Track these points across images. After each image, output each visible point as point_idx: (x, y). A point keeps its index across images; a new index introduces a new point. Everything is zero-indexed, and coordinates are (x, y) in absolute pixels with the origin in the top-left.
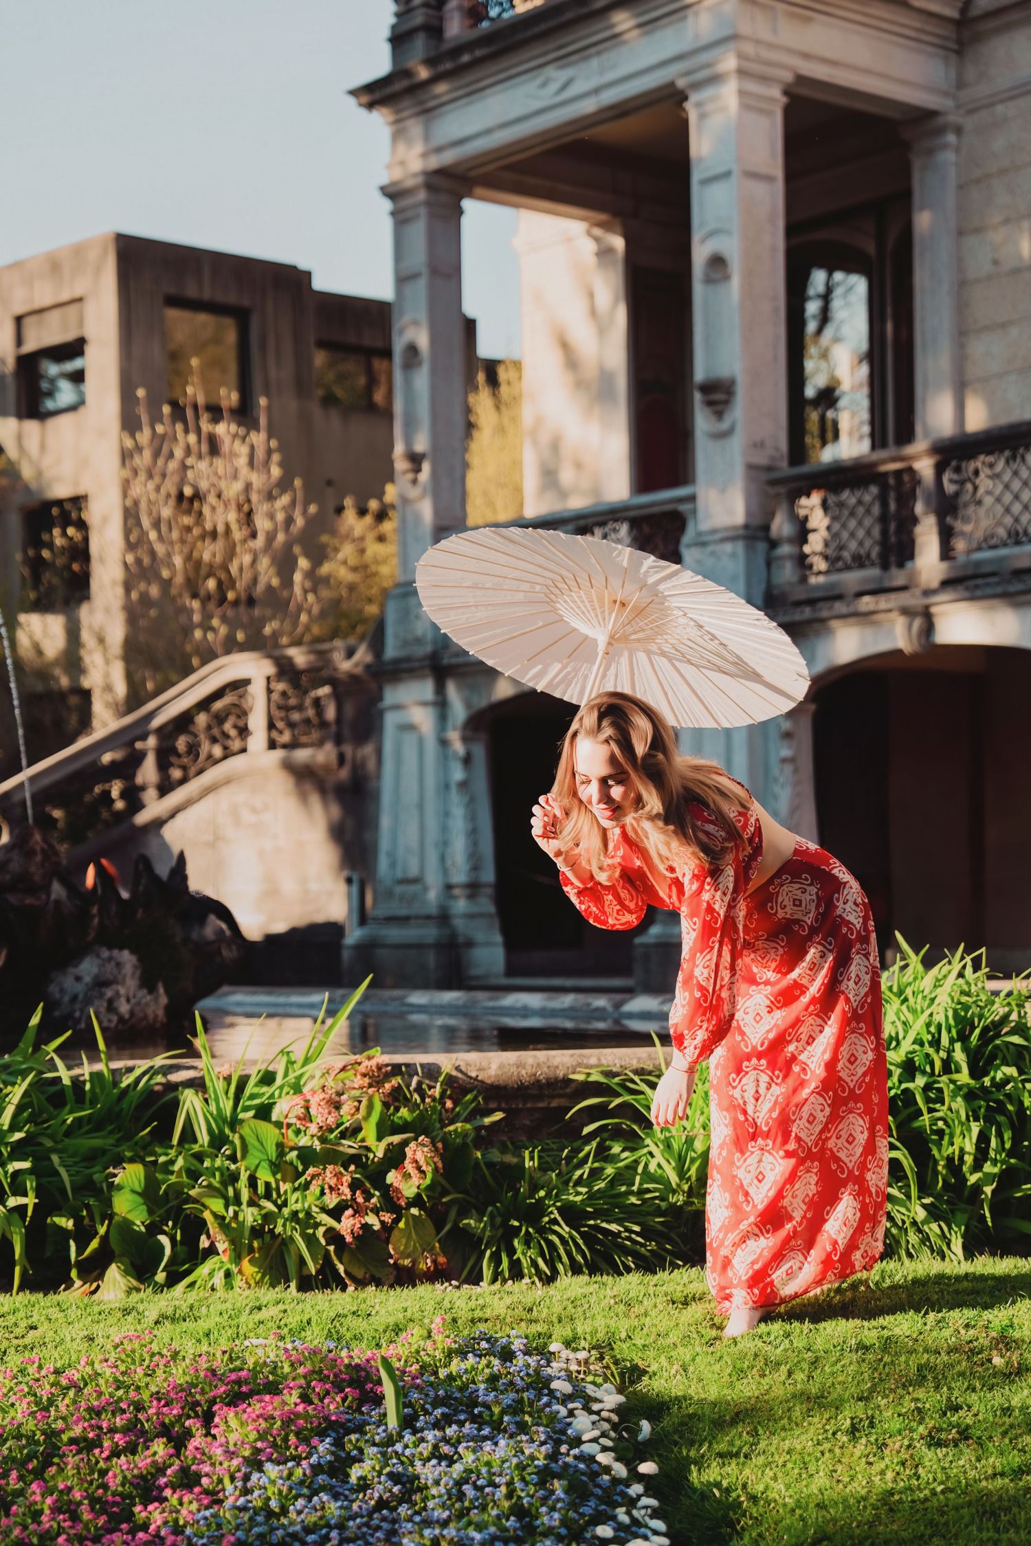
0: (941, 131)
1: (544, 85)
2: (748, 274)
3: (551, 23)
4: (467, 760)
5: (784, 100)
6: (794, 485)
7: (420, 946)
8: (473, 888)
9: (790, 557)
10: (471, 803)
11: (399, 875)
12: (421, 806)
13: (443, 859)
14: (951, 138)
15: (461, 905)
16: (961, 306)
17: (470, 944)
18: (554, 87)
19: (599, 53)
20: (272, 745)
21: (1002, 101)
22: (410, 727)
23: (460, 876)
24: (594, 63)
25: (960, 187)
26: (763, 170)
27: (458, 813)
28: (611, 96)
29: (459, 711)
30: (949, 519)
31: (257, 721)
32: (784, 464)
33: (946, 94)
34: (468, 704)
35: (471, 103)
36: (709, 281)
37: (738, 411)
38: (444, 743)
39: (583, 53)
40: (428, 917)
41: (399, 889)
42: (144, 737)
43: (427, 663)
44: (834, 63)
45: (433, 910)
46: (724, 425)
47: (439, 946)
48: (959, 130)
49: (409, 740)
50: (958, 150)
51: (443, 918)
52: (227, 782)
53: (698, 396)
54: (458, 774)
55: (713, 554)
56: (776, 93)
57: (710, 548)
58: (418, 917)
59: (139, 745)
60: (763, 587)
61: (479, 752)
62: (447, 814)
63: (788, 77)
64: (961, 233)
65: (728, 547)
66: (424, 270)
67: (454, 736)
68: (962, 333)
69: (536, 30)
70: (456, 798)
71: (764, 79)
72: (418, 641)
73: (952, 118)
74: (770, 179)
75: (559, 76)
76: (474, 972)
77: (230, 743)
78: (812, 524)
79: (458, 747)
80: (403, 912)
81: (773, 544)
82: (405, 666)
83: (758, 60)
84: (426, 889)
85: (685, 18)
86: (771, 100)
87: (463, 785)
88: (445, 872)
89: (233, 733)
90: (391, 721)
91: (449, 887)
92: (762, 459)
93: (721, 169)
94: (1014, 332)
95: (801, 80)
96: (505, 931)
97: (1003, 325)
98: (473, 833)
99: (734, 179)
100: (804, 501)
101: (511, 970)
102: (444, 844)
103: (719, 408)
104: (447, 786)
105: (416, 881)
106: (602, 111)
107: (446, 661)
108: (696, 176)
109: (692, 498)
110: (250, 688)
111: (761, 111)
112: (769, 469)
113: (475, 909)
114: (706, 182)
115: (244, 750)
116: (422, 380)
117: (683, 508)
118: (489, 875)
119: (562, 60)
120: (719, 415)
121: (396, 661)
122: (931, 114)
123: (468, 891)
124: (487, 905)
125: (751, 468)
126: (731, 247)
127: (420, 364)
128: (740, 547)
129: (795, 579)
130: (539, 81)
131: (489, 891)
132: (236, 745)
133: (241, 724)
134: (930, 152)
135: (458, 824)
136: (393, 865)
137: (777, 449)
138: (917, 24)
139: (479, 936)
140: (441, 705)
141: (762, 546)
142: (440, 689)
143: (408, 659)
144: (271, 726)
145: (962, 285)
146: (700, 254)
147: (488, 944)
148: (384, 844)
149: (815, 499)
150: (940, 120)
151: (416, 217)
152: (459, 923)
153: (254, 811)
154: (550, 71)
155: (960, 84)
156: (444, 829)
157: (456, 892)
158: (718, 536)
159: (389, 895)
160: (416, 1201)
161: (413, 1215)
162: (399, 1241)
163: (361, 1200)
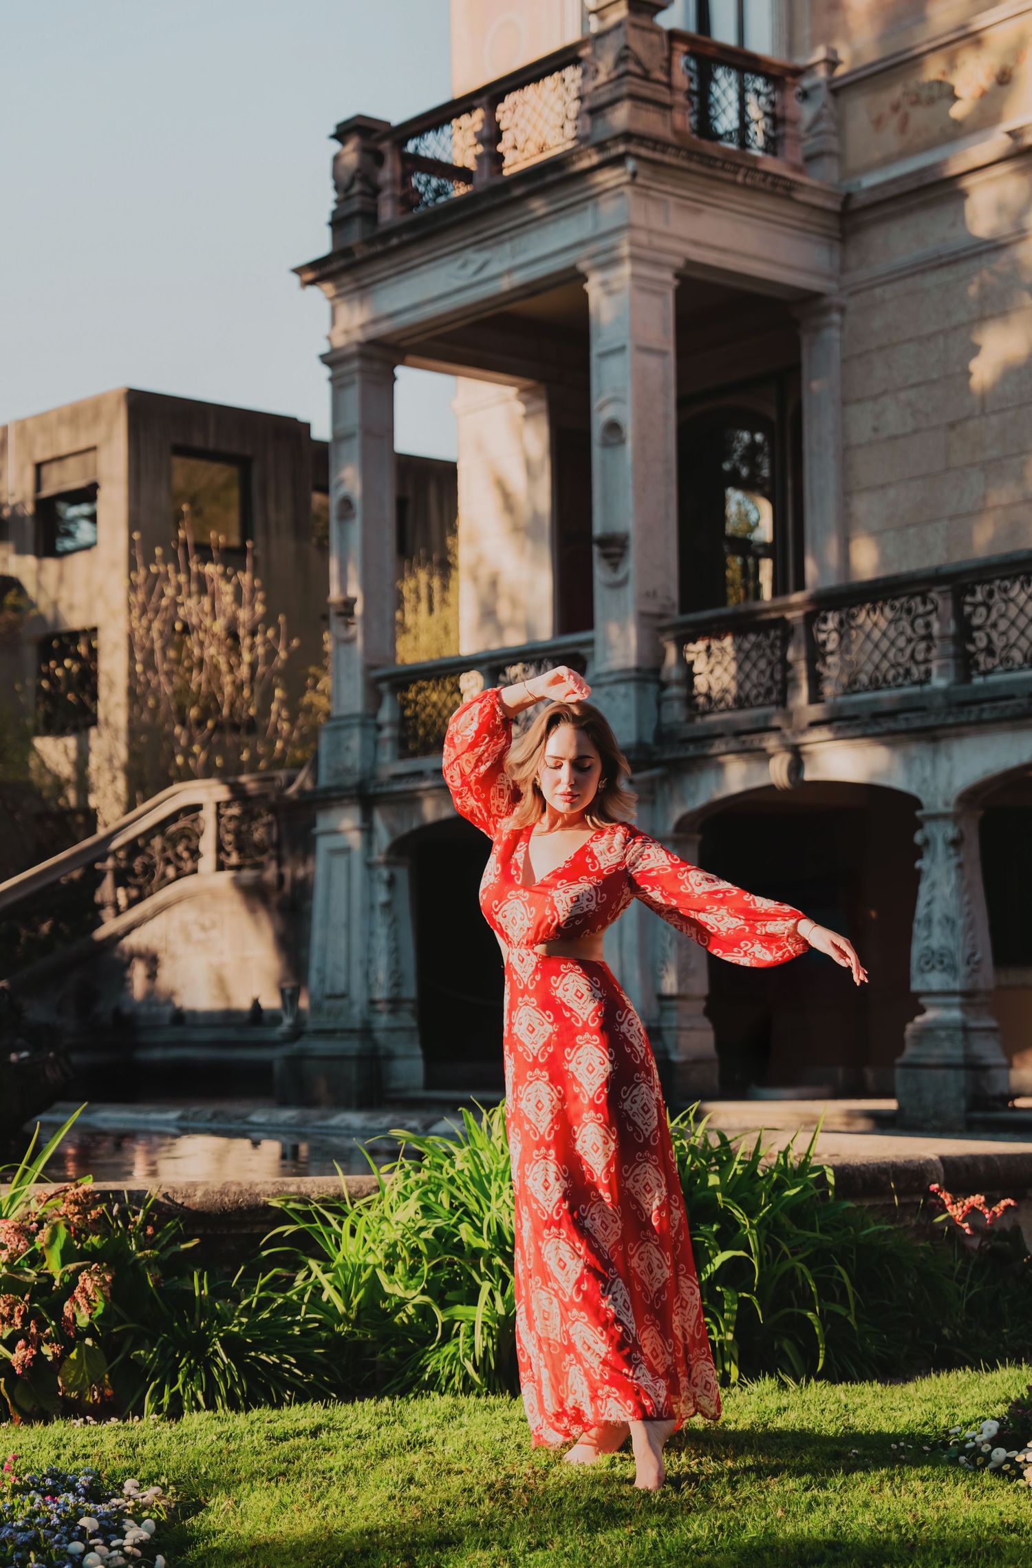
0: (826, 310)
1: (464, 266)
2: (642, 438)
3: (468, 212)
4: (391, 883)
5: (676, 283)
6: (682, 632)
7: (343, 1058)
8: (395, 1003)
9: (678, 698)
10: (394, 923)
11: (328, 991)
12: (348, 926)
13: (367, 975)
14: (836, 317)
15: (383, 1020)
16: (845, 469)
17: (390, 1056)
18: (472, 268)
19: (511, 239)
20: (220, 866)
21: (880, 285)
22: (343, 850)
23: (381, 994)
24: (507, 247)
25: (844, 361)
26: (656, 345)
27: (382, 931)
28: (518, 278)
29: (383, 839)
30: (819, 667)
31: (207, 844)
32: (676, 611)
33: (829, 277)
34: (391, 831)
35: (399, 282)
36: (606, 444)
37: (631, 564)
38: (369, 866)
39: (497, 238)
40: (352, 1031)
41: (327, 1004)
42: (103, 859)
43: (354, 792)
44: (723, 250)
45: (357, 1024)
46: (619, 576)
47: (360, 1058)
48: (842, 310)
49: (341, 861)
50: (841, 328)
51: (366, 1031)
52: (179, 900)
53: (596, 550)
54: (382, 896)
55: (608, 694)
56: (668, 276)
57: (606, 689)
58: (344, 1031)
59: (98, 866)
60: (653, 725)
61: (403, 875)
62: (371, 934)
63: (679, 262)
64: (845, 403)
65: (621, 689)
66: (358, 431)
67: (379, 860)
68: (846, 494)
69: (455, 217)
70: (379, 917)
71: (656, 264)
72: (348, 771)
73: (836, 300)
74: (662, 353)
75: (476, 258)
76: (394, 1084)
77: (182, 864)
78: (696, 669)
79: (383, 870)
80: (330, 1026)
81: (663, 686)
82: (335, 794)
83: (652, 248)
84: (351, 1004)
85: (586, 209)
86: (663, 282)
87: (387, 906)
88: (369, 988)
89: (185, 855)
90: (323, 844)
91: (372, 1002)
92: (653, 608)
93: (617, 344)
94: (892, 493)
95: (690, 264)
96: (425, 1045)
97: (882, 487)
98: (395, 952)
99: (628, 353)
100: (691, 647)
101: (430, 1084)
102: (369, 962)
103: (615, 560)
104: (372, 907)
105: (343, 996)
106: (514, 290)
107: (371, 791)
108: (595, 349)
109: (590, 643)
110: (202, 814)
111: (654, 292)
112: (661, 616)
113: (396, 1024)
114: (604, 355)
115: (195, 871)
116: (355, 529)
117: (584, 651)
118: (410, 991)
119: (480, 244)
120: (615, 567)
121: (328, 790)
122: (818, 295)
123: (389, 1006)
124: (408, 1019)
125: (643, 617)
126: (626, 414)
127: (353, 516)
128: (631, 689)
129: (682, 718)
130: (460, 262)
131: (410, 1006)
132: (188, 866)
133: (193, 846)
134: (817, 330)
135: (382, 942)
136: (322, 981)
137: (668, 598)
138: (802, 215)
139: (400, 1050)
140: (367, 830)
141: (652, 688)
142: (367, 817)
143: (338, 788)
144: (220, 848)
145: (846, 451)
146: (599, 419)
147: (408, 1057)
148: (315, 961)
149: (701, 645)
150: (825, 301)
151: (352, 383)
152: (380, 1036)
153: (203, 928)
154: (469, 254)
155: (844, 269)
156: (369, 948)
157: (380, 1007)
158: (612, 678)
159: (316, 1007)
160: (90, 1331)
161: (88, 1346)
162: (69, 1373)
163: (33, 1330)
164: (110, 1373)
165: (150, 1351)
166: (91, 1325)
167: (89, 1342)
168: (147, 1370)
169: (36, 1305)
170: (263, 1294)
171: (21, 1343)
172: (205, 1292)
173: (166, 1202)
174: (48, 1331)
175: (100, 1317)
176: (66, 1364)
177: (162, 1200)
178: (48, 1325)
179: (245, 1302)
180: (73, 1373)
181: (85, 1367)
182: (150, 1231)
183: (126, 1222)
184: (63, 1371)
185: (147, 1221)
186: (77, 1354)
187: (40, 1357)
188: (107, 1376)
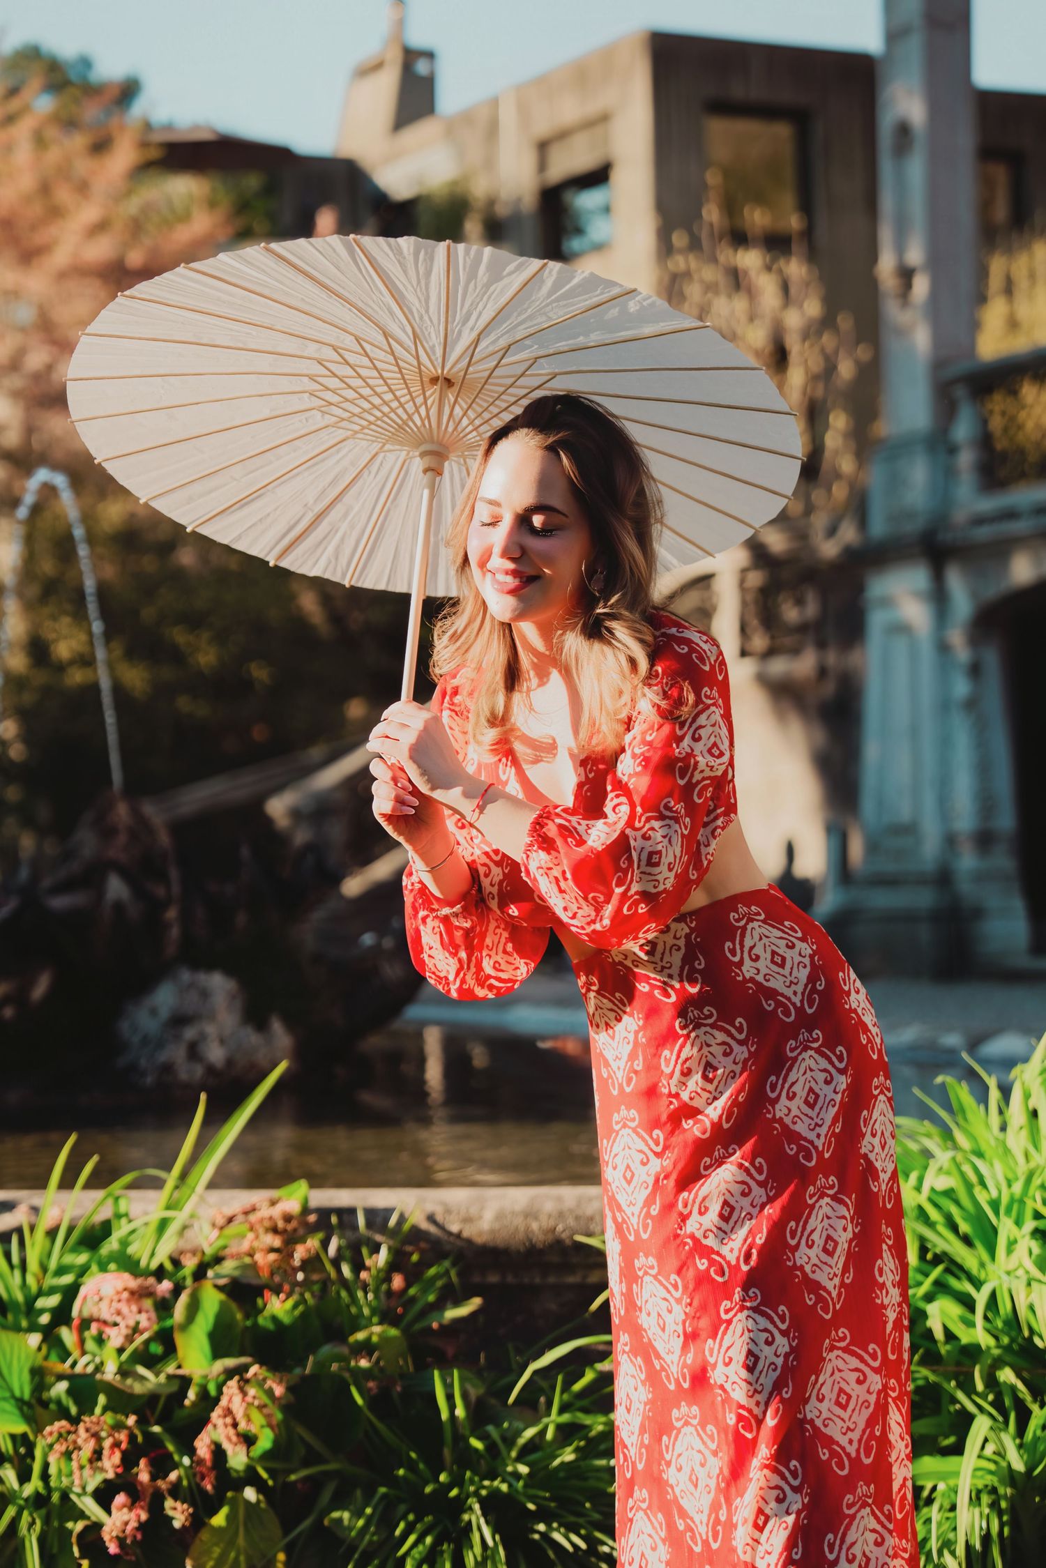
4: (975, 670)
7: (909, 917)
8: (984, 840)
10: (980, 727)
11: (889, 822)
12: (914, 731)
13: (942, 803)
15: (967, 862)
17: (979, 913)
20: (747, 652)
22: (901, 629)
27: (962, 741)
29: (962, 603)
31: (726, 624)
34: (974, 595)
38: (943, 648)
40: (922, 878)
41: (889, 841)
43: (919, 542)
45: (930, 868)
47: (935, 917)
49: (900, 646)
51: (943, 878)
54: (961, 687)
58: (908, 878)
61: (992, 659)
62: (947, 743)
66: (919, 25)
67: (957, 638)
72: (907, 514)
76: (985, 949)
79: (962, 653)
80: (892, 871)
82: (893, 547)
84: (920, 842)
87: (971, 704)
88: (945, 816)
90: (877, 621)
91: (951, 838)
98: (983, 769)
101: (1038, 949)
102: (944, 781)
104: (947, 705)
105: (909, 830)
107: (943, 540)
110: (718, 585)
113: (986, 868)
116: (916, 168)
118: (1006, 820)
121: (882, 543)
123: (976, 843)
124: (1003, 861)
127: (913, 149)
131: (1007, 842)
135: (962, 755)
136: (882, 809)
139: (992, 904)
140: (939, 597)
142: (937, 578)
143: (897, 539)
144: (744, 630)
147: (1005, 914)
148: (869, 782)
152: (964, 886)
156: (944, 762)
157: (961, 844)
159: (872, 847)
160: (250, 1477)
161: (247, 1502)
162: (208, 1552)
163: (144, 1477)
164: (288, 1550)
165: (358, 1514)
166: (250, 1469)
167: (250, 1494)
168: (352, 1548)
169: (156, 1429)
170: (566, 1418)
171: (120, 1499)
172: (460, 1412)
173: (432, 1229)
174: (173, 1476)
175: (267, 1456)
176: (204, 1535)
177: (425, 1225)
178: (176, 1466)
179: (530, 1433)
180: (217, 1551)
181: (241, 1541)
182: (397, 1282)
183: (358, 1266)
184: (196, 1548)
185: (395, 1265)
186: (229, 1518)
187: (157, 1522)
188: (281, 1557)
